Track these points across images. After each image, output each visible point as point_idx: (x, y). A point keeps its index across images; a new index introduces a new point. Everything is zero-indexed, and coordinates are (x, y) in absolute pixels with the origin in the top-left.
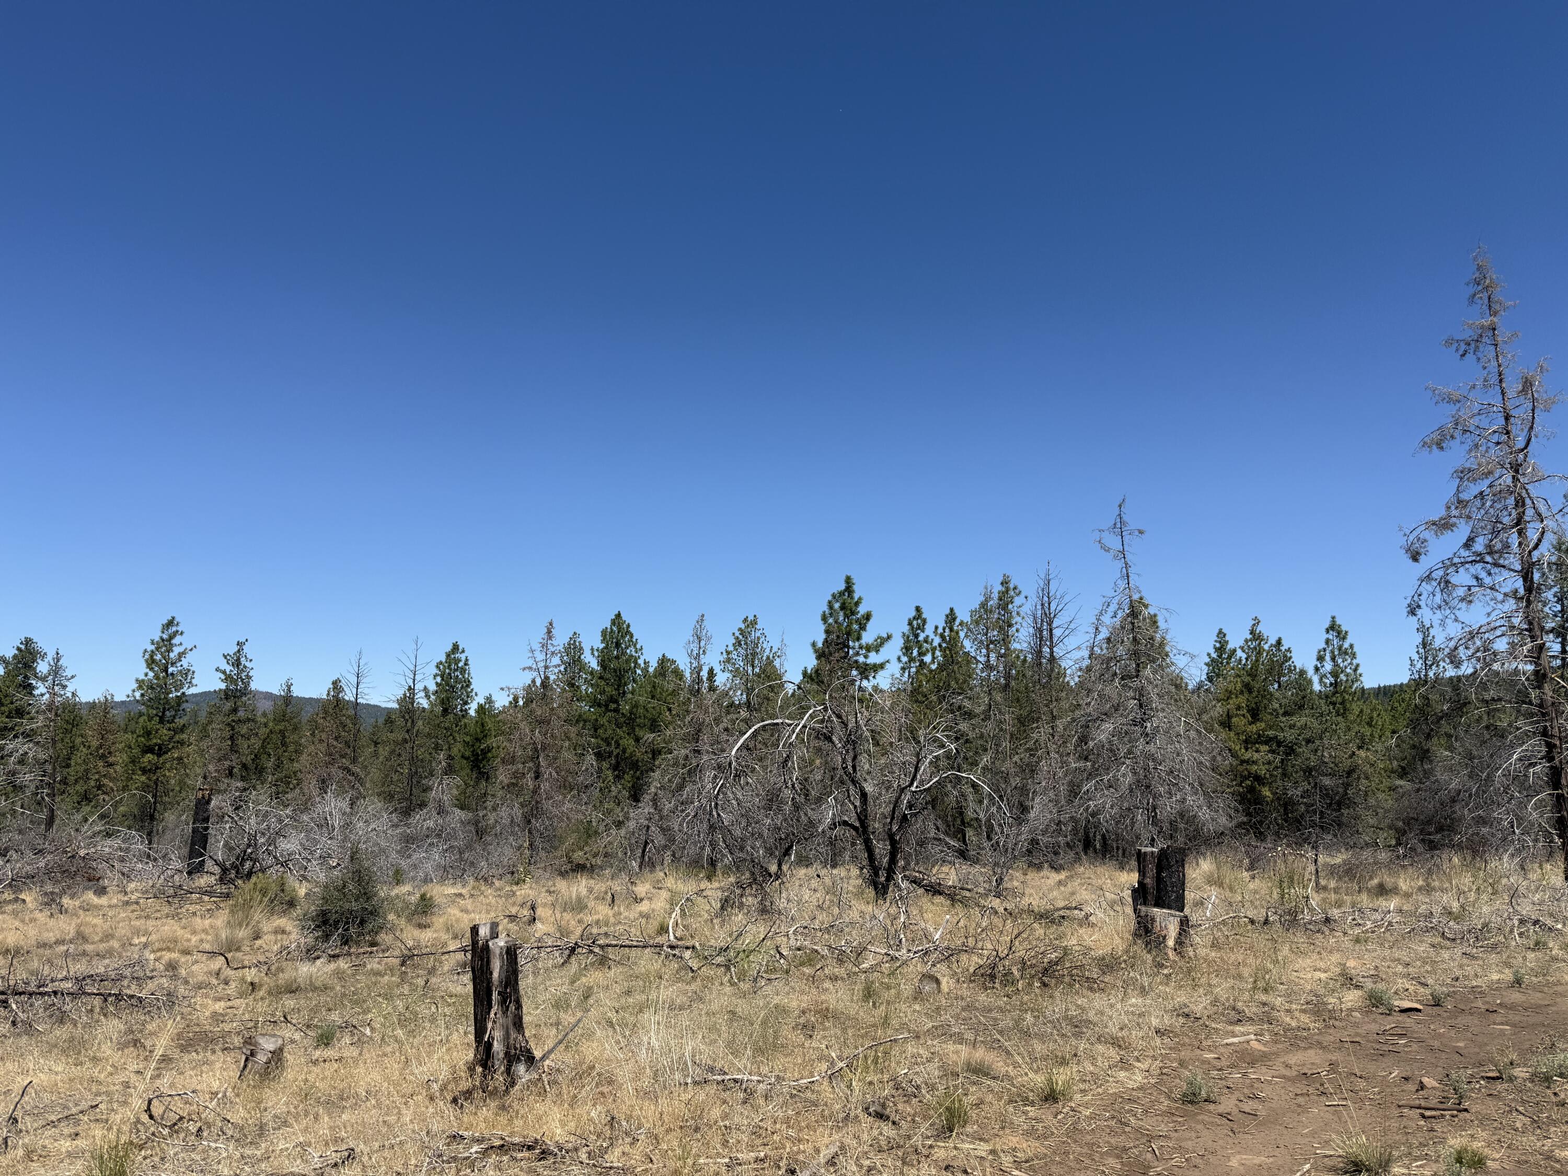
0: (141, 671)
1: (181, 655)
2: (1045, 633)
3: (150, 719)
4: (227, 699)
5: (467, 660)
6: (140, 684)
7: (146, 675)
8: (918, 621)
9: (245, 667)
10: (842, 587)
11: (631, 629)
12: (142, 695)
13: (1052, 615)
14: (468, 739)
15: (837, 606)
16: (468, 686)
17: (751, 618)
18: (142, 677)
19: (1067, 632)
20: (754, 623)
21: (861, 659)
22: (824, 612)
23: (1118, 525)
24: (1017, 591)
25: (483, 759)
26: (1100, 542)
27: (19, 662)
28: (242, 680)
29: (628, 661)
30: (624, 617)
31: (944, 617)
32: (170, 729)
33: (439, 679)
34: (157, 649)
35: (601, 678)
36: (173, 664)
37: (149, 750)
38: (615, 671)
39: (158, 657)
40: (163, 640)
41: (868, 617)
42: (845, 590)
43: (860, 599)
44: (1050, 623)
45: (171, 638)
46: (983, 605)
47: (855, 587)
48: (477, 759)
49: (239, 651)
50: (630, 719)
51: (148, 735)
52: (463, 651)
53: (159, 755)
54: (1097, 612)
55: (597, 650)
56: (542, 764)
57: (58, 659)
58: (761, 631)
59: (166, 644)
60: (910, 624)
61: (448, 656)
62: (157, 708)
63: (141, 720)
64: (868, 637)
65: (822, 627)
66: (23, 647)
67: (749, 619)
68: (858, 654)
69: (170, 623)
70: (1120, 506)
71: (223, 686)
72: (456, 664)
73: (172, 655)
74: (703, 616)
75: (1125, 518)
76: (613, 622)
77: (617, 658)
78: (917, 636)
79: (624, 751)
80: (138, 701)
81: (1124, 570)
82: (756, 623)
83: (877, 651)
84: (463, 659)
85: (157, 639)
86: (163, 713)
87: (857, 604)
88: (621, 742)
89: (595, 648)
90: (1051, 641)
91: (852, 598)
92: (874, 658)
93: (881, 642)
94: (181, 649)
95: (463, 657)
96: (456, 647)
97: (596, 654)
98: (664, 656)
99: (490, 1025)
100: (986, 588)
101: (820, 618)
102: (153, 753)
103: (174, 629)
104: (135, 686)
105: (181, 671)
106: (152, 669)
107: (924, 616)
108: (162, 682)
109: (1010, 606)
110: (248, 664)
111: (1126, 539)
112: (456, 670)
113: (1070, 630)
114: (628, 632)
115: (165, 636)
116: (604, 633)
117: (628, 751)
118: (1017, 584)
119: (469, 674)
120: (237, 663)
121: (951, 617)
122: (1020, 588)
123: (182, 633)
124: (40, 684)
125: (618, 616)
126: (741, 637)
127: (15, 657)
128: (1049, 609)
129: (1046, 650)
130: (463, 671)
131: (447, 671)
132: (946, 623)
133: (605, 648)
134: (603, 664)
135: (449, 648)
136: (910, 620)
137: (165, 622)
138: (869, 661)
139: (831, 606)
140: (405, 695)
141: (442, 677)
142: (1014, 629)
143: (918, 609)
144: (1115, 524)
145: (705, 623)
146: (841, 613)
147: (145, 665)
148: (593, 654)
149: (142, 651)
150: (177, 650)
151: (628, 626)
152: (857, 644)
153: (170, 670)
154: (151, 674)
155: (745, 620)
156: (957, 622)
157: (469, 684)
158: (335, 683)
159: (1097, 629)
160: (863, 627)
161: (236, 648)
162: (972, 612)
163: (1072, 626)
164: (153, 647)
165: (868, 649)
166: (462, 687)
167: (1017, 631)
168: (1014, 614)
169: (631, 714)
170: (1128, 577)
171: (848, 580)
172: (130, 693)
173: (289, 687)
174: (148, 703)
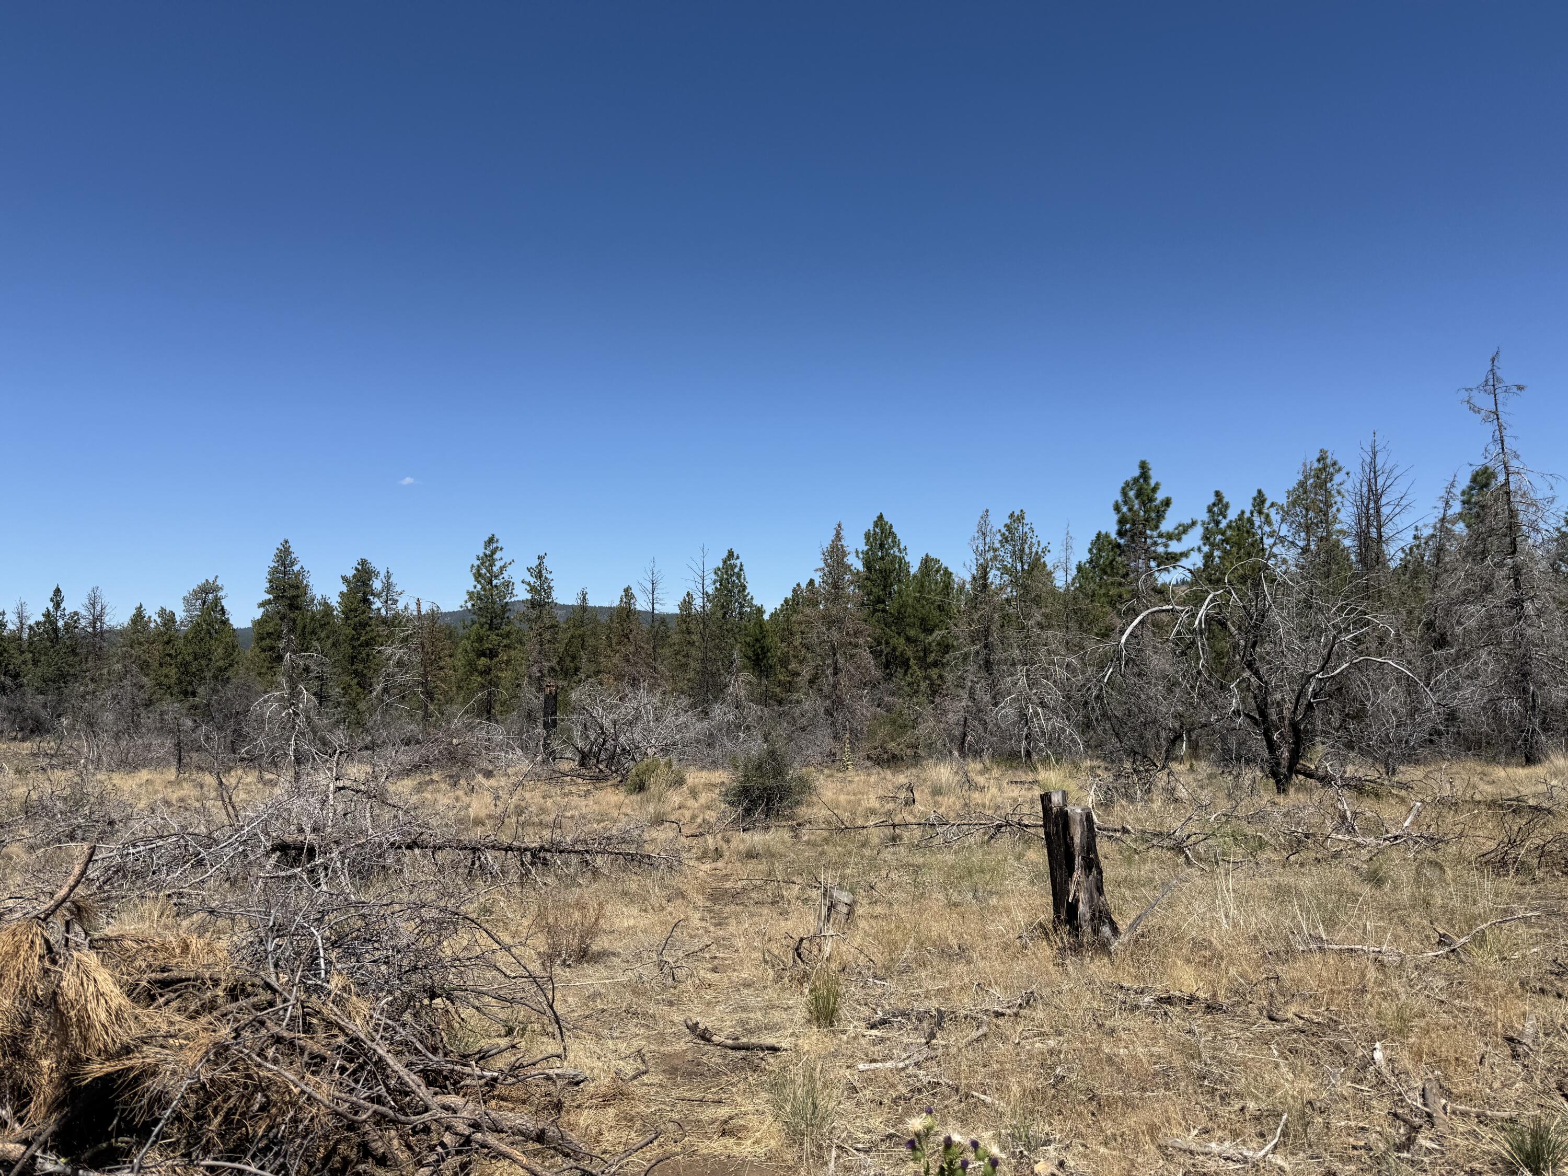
0: (470, 584)
1: (502, 568)
2: (1371, 511)
3: (482, 626)
4: (533, 608)
5: (741, 565)
6: (471, 594)
7: (475, 587)
8: (1219, 505)
9: (546, 578)
10: (1137, 473)
11: (894, 530)
12: (473, 605)
13: (1379, 491)
14: (748, 639)
15: (1132, 494)
16: (744, 590)
17: (1017, 513)
18: (472, 589)
19: (1398, 510)
20: (1021, 518)
21: (1161, 549)
22: (1117, 502)
23: (1491, 382)
24: (1337, 467)
25: (763, 658)
26: (1468, 402)
27: (358, 581)
28: (545, 590)
29: (892, 562)
30: (886, 518)
31: (1251, 501)
32: (498, 635)
33: (718, 585)
34: (482, 564)
35: (867, 579)
36: (496, 577)
37: (482, 654)
38: (881, 572)
39: (483, 571)
40: (486, 556)
41: (1167, 503)
42: (1141, 476)
43: (1157, 484)
44: (1376, 502)
45: (493, 552)
46: (1302, 484)
47: (1151, 473)
48: (758, 659)
49: (540, 564)
50: (897, 618)
51: (481, 641)
52: (738, 558)
53: (491, 659)
54: (1447, 484)
55: (862, 553)
56: (840, 660)
57: (388, 577)
58: (1029, 526)
59: (488, 559)
60: (1210, 510)
61: (725, 562)
62: (486, 617)
63: (475, 626)
64: (1167, 525)
65: (1115, 517)
66: (360, 567)
67: (1016, 514)
68: (1155, 544)
69: (491, 540)
70: (1493, 360)
71: (529, 596)
72: (733, 570)
73: (495, 569)
74: (987, 511)
75: (1499, 373)
76: (876, 525)
77: (882, 558)
78: (1217, 523)
79: (894, 649)
80: (470, 610)
81: (1497, 433)
82: (1023, 518)
83: (1179, 540)
84: (739, 565)
85: (481, 555)
86: (491, 621)
87: (1154, 490)
88: (890, 641)
89: (860, 551)
90: (1379, 521)
91: (1148, 484)
92: (1175, 547)
93: (1185, 529)
94: (501, 563)
95: (738, 562)
96: (731, 554)
97: (861, 556)
98: (927, 555)
99: (1073, 888)
100: (1305, 466)
101: (1112, 508)
102: (485, 656)
103: (495, 545)
104: (467, 597)
105: (503, 583)
106: (479, 582)
107: (1225, 500)
108: (488, 593)
109: (1329, 485)
110: (548, 576)
111: (1500, 397)
112: (732, 576)
113: (1401, 506)
114: (891, 533)
115: (488, 552)
116: (867, 536)
117: (899, 650)
118: (1335, 458)
119: (744, 579)
120: (539, 575)
121: (1260, 500)
122: (1341, 463)
123: (501, 549)
124: (376, 599)
125: (881, 517)
126: (1007, 533)
127: (354, 576)
128: (1376, 486)
129: (1373, 530)
130: (739, 576)
131: (725, 576)
132: (1254, 506)
133: (869, 550)
134: (868, 565)
135: (725, 555)
136: (1209, 507)
137: (487, 539)
138: (1170, 550)
139: (1124, 493)
140: (684, 600)
141: (721, 582)
142: (1334, 509)
143: (1217, 494)
144: (1486, 381)
145: (990, 518)
146: (1136, 502)
147: (473, 579)
148: (857, 556)
149: (470, 566)
150: (498, 564)
151: (891, 527)
152: (1155, 534)
153: (494, 582)
154: (479, 587)
155: (1012, 515)
156: (1267, 504)
157: (744, 588)
158: (627, 591)
159: (1447, 503)
160: (1160, 516)
161: (537, 562)
162: (1288, 492)
163: (1404, 502)
164: (478, 562)
165: (1170, 537)
166: (739, 592)
167: (1338, 510)
168: (1334, 492)
169: (899, 613)
170: (1502, 441)
171: (1143, 466)
172: (463, 603)
173: (584, 595)
174: (479, 611)
